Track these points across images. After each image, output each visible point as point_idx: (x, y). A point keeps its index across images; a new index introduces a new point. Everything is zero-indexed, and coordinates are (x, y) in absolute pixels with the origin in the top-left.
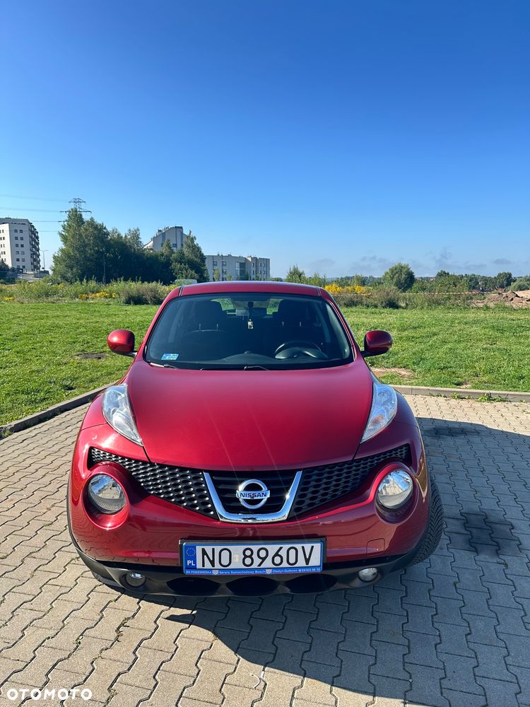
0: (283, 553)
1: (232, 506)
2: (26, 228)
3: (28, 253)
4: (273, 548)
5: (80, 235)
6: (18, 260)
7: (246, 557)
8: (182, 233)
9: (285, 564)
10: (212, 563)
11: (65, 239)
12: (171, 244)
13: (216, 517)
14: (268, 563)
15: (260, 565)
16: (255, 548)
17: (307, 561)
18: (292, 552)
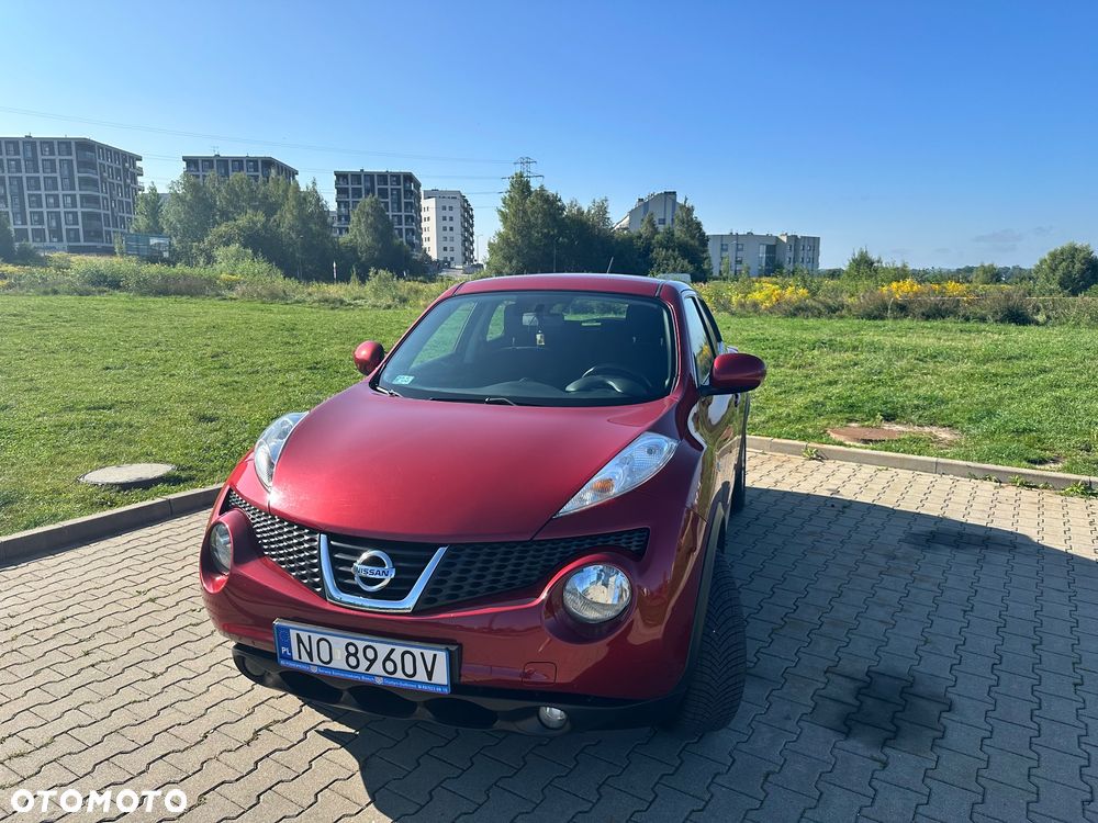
0: (396, 657)
1: (345, 583)
2: (457, 205)
3: (459, 239)
4: (383, 649)
5: (525, 212)
6: (445, 249)
7: (349, 655)
8: (675, 201)
9: (399, 674)
10: (310, 655)
11: (504, 217)
12: (656, 219)
13: (323, 595)
14: (377, 669)
15: (368, 669)
16: (361, 645)
17: (430, 674)
18: (408, 658)
